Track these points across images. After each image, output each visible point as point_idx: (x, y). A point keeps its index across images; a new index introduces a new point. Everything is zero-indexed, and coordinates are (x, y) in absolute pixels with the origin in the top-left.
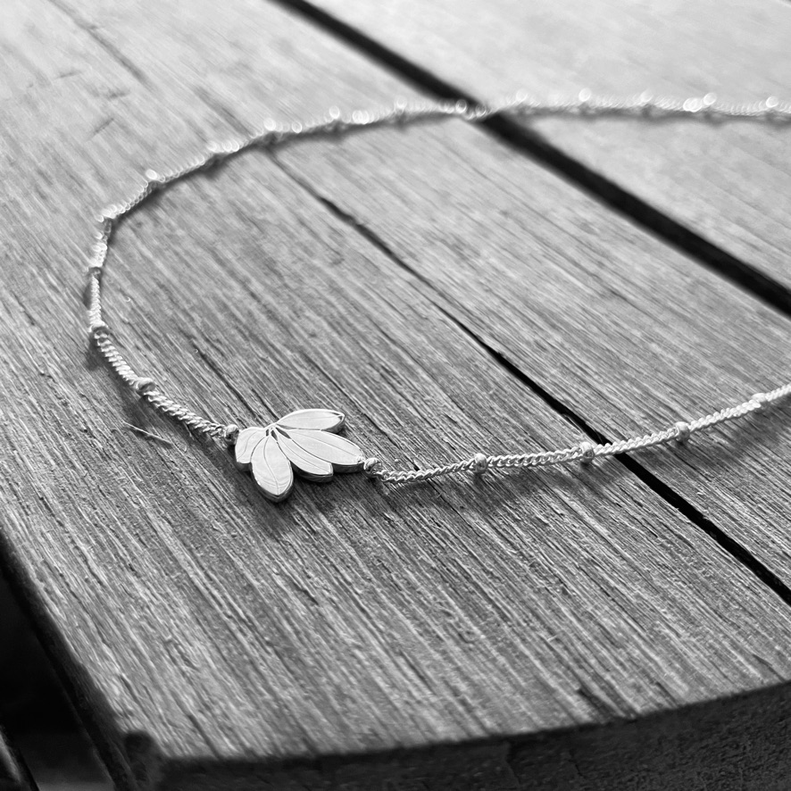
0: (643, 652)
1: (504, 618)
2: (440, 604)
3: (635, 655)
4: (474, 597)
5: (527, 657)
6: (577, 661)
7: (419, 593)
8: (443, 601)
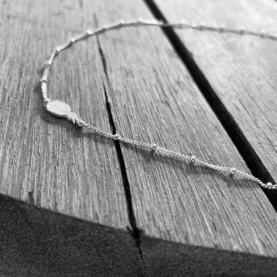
0: (61, 193)
1: (30, 165)
2: (16, 153)
3: (57, 192)
4: (27, 156)
5: (25, 177)
6: (38, 185)
7: (13, 148)
8: (17, 153)
